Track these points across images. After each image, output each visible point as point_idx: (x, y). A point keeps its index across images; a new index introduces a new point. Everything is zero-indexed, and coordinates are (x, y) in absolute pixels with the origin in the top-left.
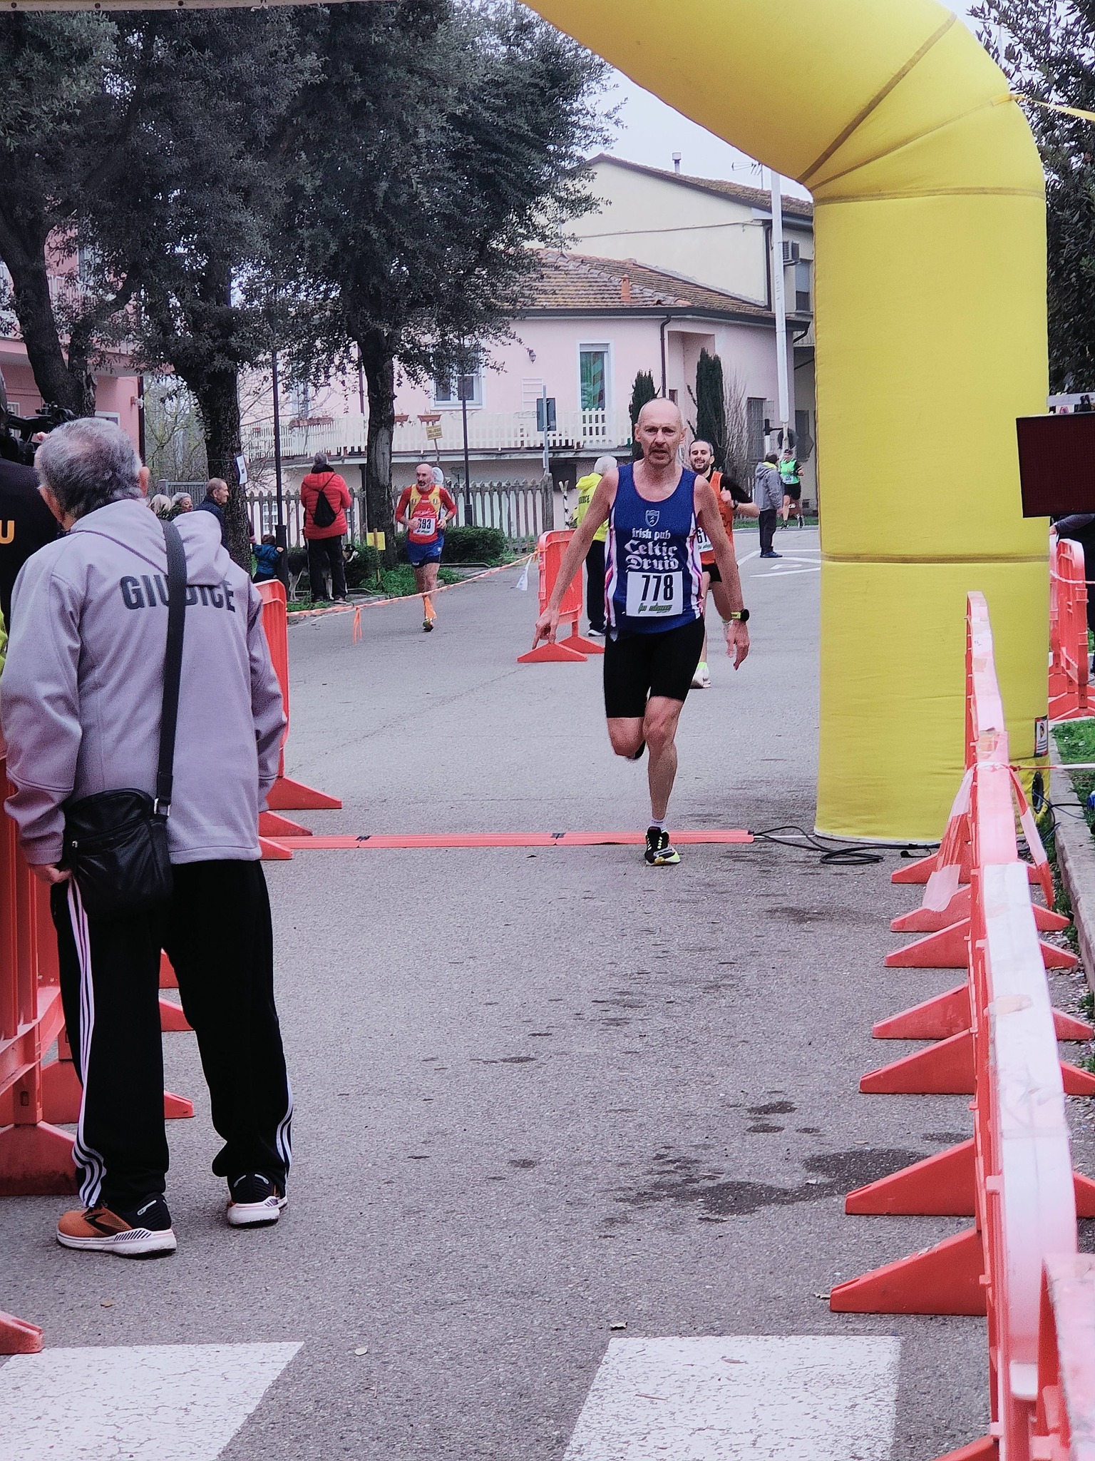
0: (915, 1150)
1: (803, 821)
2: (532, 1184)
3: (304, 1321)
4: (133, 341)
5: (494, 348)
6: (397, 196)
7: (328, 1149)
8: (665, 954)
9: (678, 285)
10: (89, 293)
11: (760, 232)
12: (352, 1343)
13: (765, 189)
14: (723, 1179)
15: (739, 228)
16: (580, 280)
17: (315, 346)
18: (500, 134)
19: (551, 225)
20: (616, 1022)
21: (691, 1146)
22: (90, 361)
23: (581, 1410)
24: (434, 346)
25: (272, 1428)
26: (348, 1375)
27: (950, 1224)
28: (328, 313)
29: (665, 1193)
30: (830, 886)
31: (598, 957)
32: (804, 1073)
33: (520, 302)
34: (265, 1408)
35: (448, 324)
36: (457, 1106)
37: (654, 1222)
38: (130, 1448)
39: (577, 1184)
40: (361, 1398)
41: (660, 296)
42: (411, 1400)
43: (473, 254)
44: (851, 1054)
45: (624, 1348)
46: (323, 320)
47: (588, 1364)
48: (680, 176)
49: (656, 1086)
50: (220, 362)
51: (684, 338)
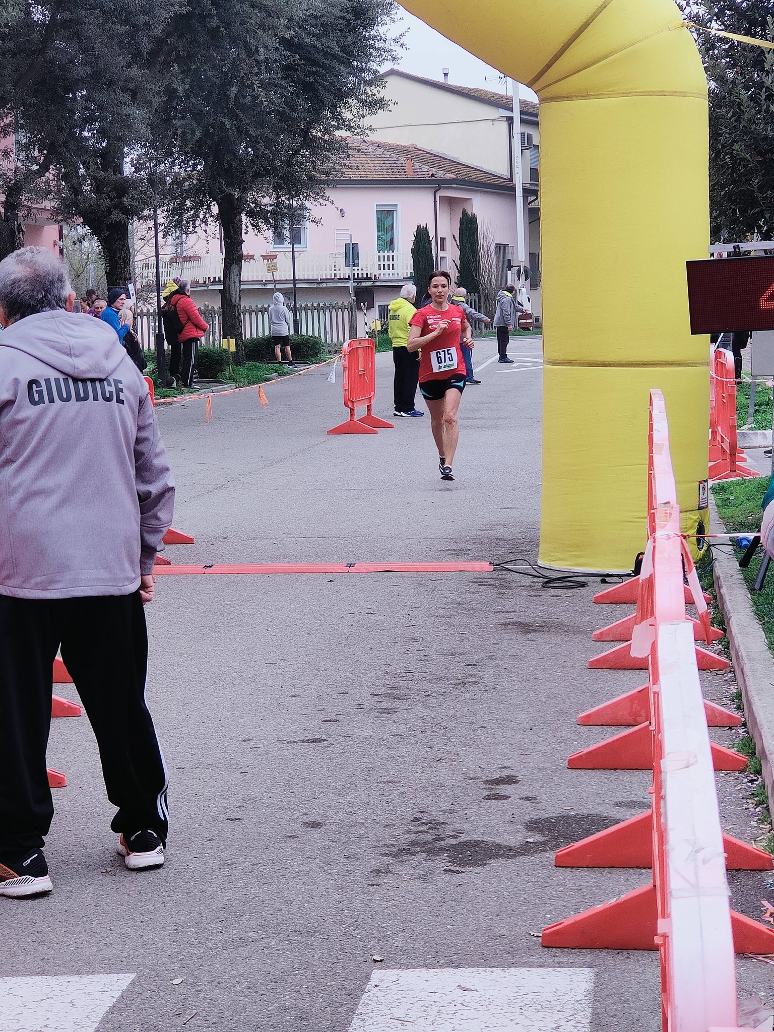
0: (608, 815)
1: (529, 555)
2: (319, 841)
4: (52, 200)
5: (314, 208)
6: (245, 97)
8: (426, 658)
9: (446, 163)
10: (19, 164)
11: (505, 125)
13: (509, 95)
14: (463, 838)
15: (490, 123)
16: (377, 159)
17: (186, 205)
18: (318, 53)
19: (355, 119)
20: (387, 711)
21: (440, 811)
22: (20, 214)
24: (271, 205)
27: (634, 875)
28: (195, 182)
29: (419, 849)
30: (548, 605)
31: (376, 660)
32: (526, 753)
33: (333, 174)
35: (281, 189)
36: (265, 778)
37: (410, 872)
39: (353, 840)
41: (433, 171)
43: (299, 140)
44: (561, 737)
45: (383, 977)
46: (191, 186)
47: (356, 991)
48: (448, 85)
49: (416, 764)
50: (116, 216)
51: (451, 201)
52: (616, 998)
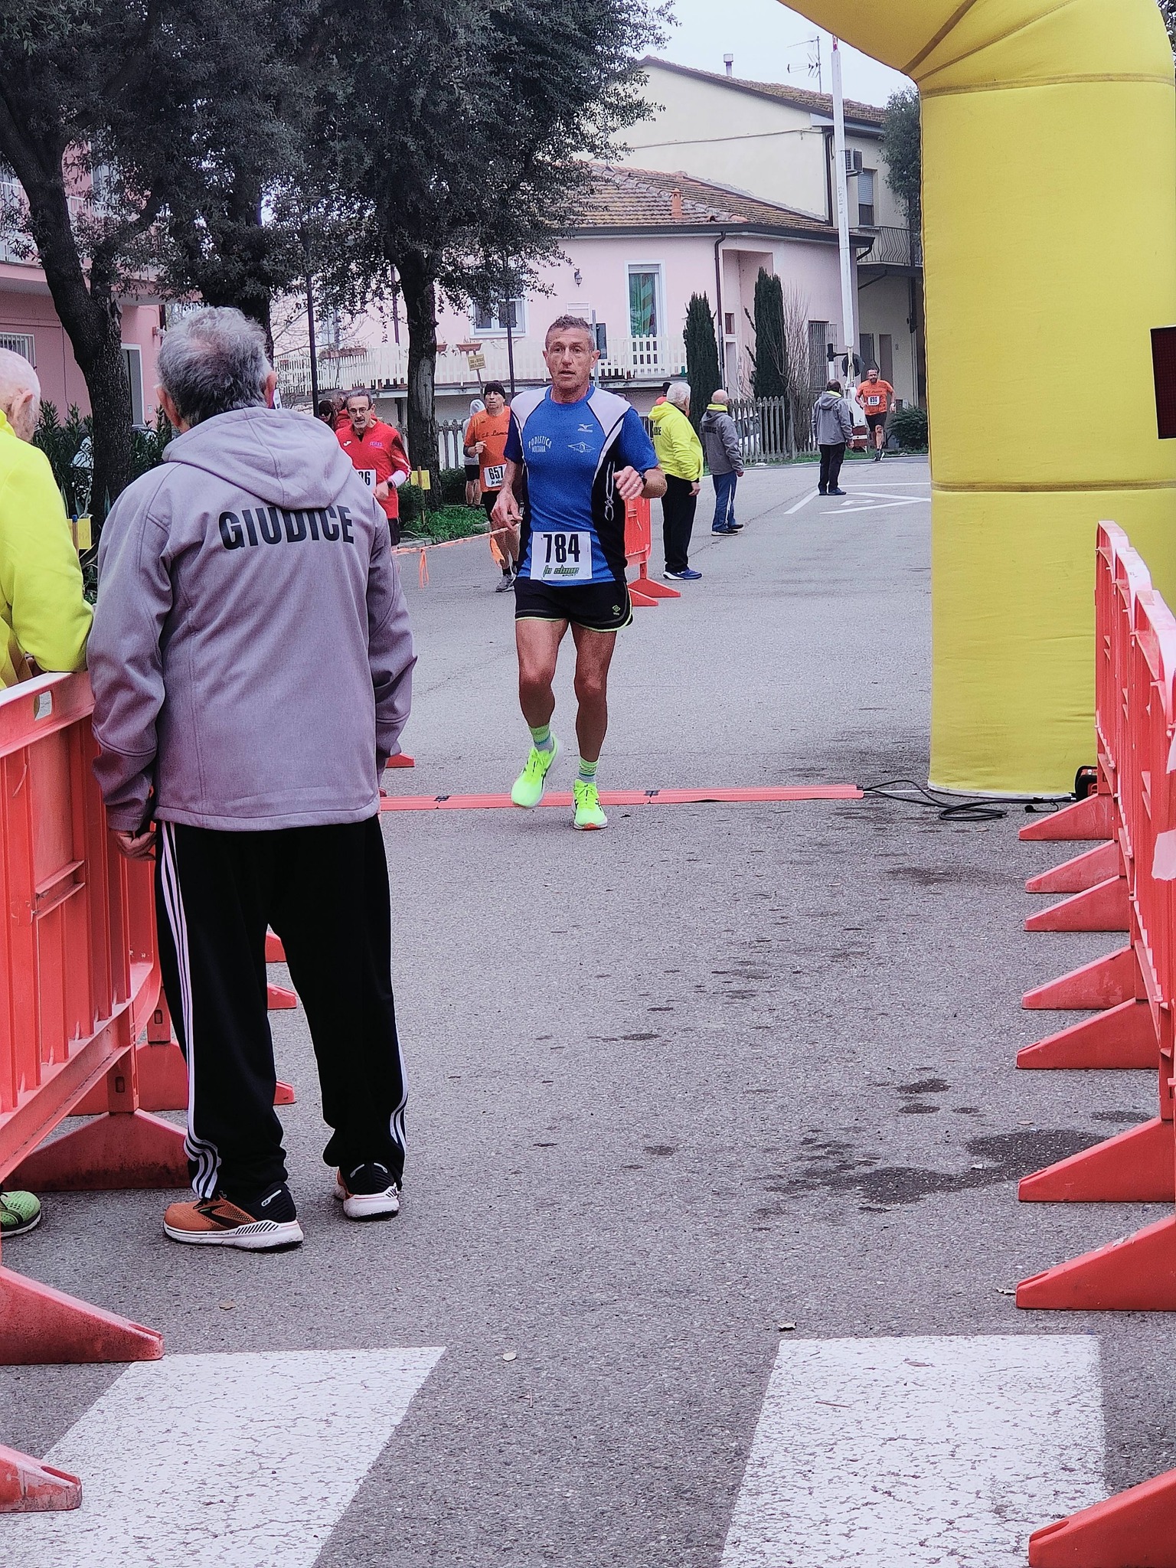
0: (1084, 1131)
1: (913, 774)
2: (673, 1172)
3: (443, 1324)
4: (157, 265)
5: (542, 270)
6: (436, 104)
7: (446, 1137)
8: (785, 921)
9: (733, 199)
10: (111, 213)
11: (820, 139)
12: (499, 1348)
13: (824, 93)
14: (880, 1165)
15: (795, 137)
16: (627, 196)
17: (350, 270)
18: (545, 34)
19: (601, 134)
20: (741, 995)
21: (841, 1129)
22: (113, 289)
23: (757, 1419)
24: (477, 268)
25: (423, 1441)
26: (498, 1382)
27: (1135, 1211)
28: (363, 234)
29: (819, 1181)
30: (952, 845)
31: (712, 924)
32: (953, 1048)
33: (569, 219)
34: (413, 1419)
35: (491, 244)
36: (580, 1088)
37: (811, 1212)
38: (272, 1464)
39: (722, 1172)
40: (516, 1407)
41: (713, 212)
42: (570, 1410)
43: (518, 167)
44: (1001, 1026)
45: (796, 1350)
46: (358, 240)
47: (760, 1368)
48: (733, 80)
49: (793, 1064)
50: (251, 288)
51: (740, 257)
52: (1134, 1373)
